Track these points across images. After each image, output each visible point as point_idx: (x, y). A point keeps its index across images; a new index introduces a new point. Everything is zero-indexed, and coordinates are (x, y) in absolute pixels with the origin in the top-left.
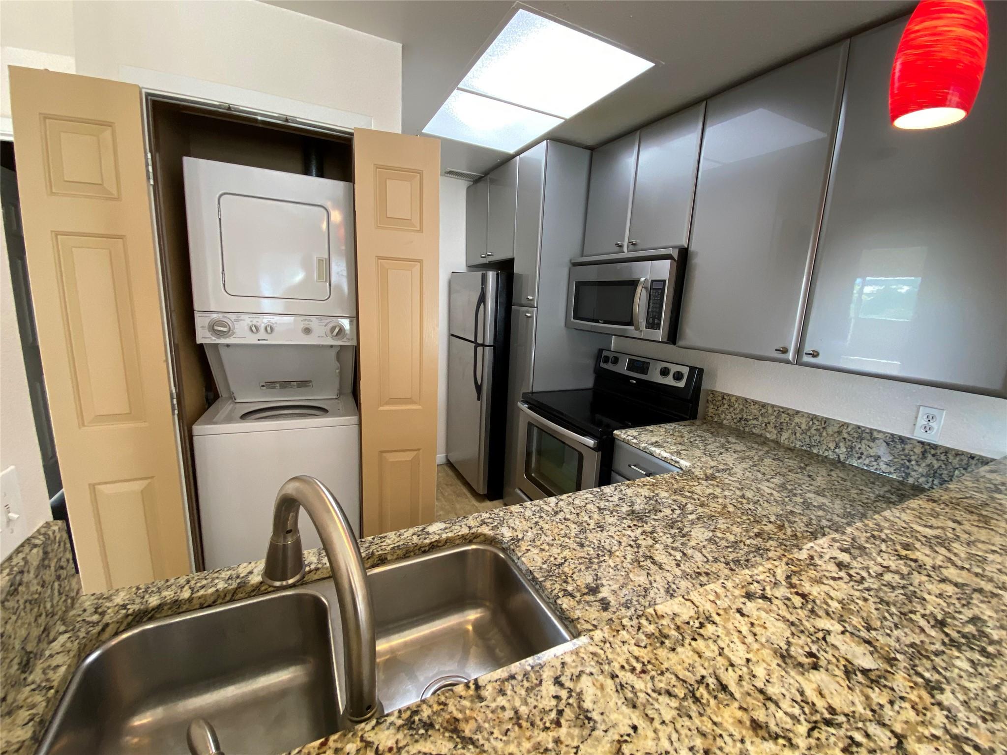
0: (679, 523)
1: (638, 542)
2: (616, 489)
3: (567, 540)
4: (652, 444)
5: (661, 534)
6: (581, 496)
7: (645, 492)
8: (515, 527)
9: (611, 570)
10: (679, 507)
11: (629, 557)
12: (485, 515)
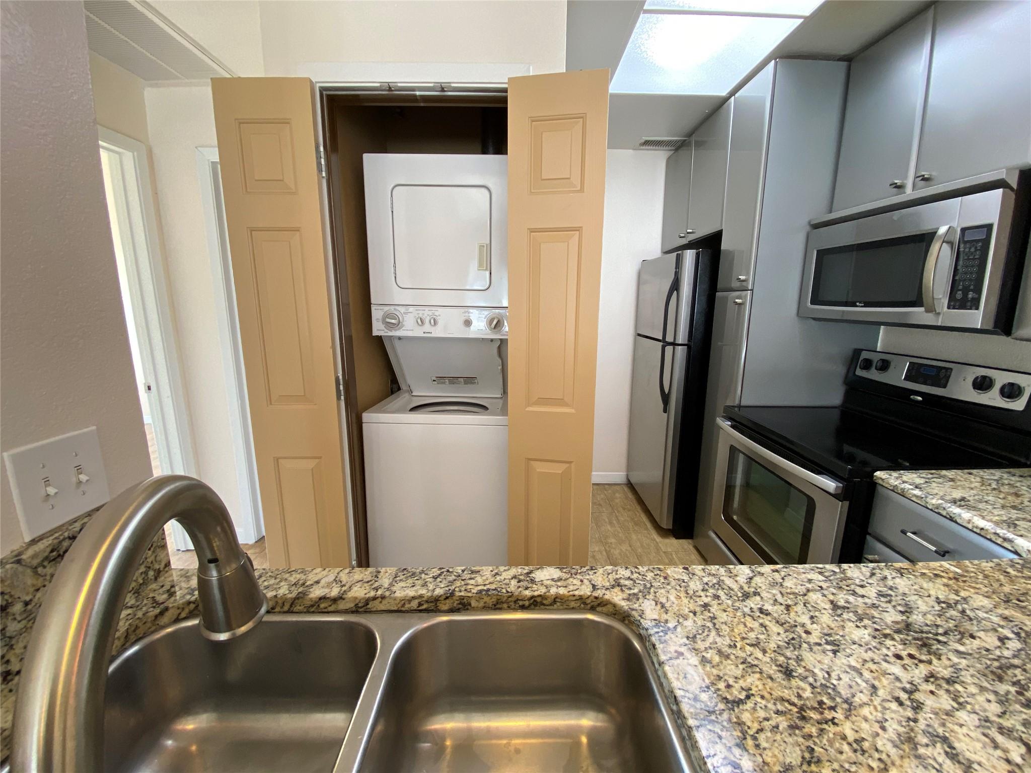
0: (1018, 672)
1: (917, 696)
2: (873, 574)
3: (759, 655)
4: (954, 502)
5: (973, 689)
6: (799, 573)
7: (937, 589)
8: (667, 605)
9: (846, 748)
10: (1018, 634)
11: (893, 727)
12: (623, 573)
